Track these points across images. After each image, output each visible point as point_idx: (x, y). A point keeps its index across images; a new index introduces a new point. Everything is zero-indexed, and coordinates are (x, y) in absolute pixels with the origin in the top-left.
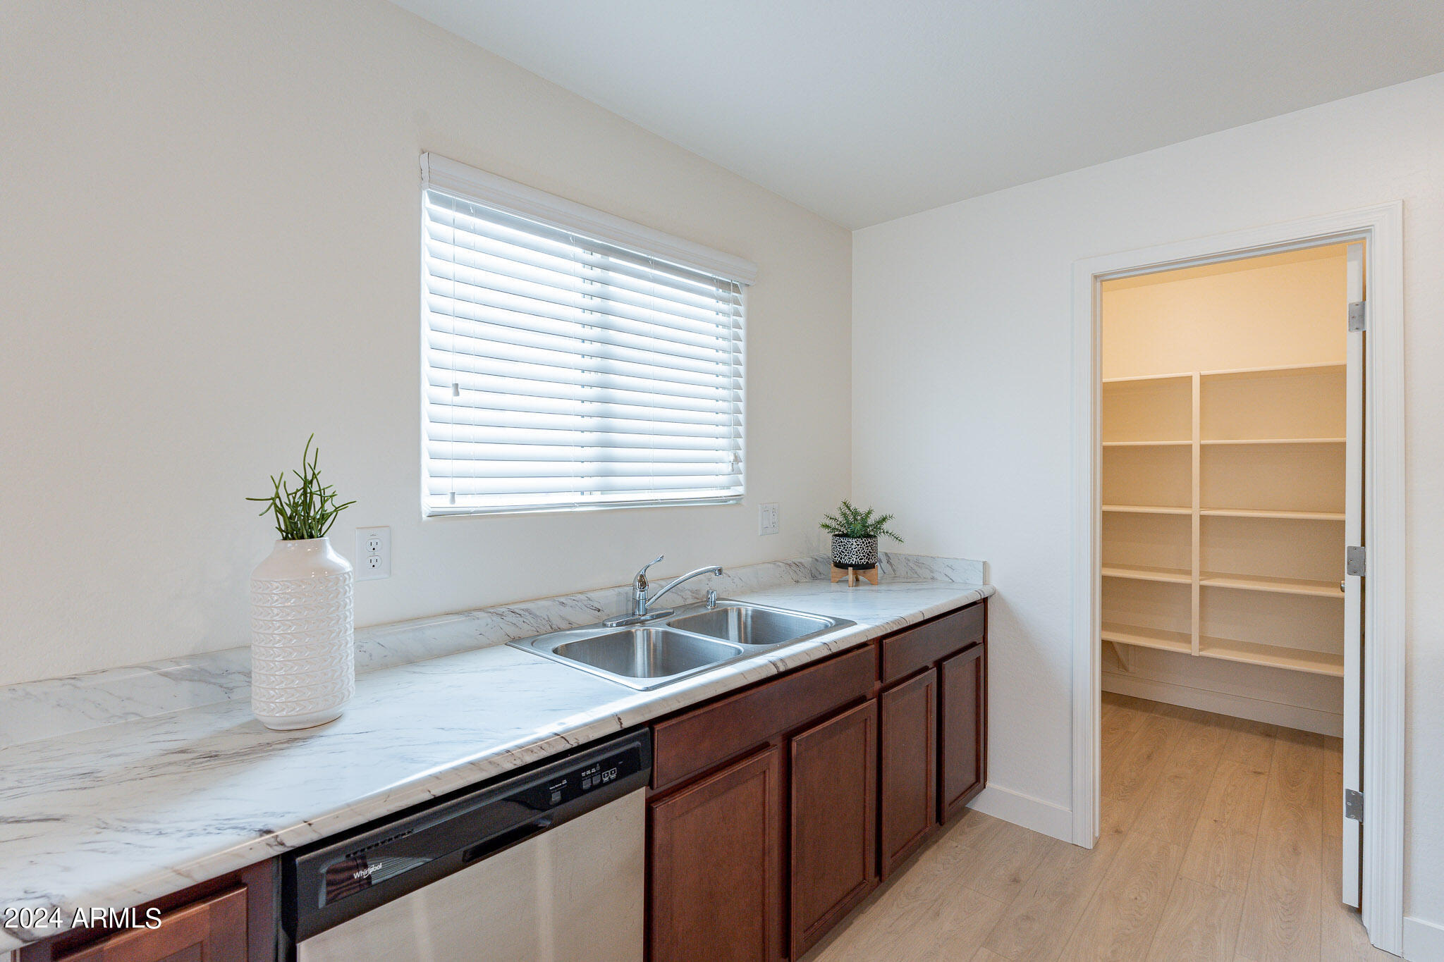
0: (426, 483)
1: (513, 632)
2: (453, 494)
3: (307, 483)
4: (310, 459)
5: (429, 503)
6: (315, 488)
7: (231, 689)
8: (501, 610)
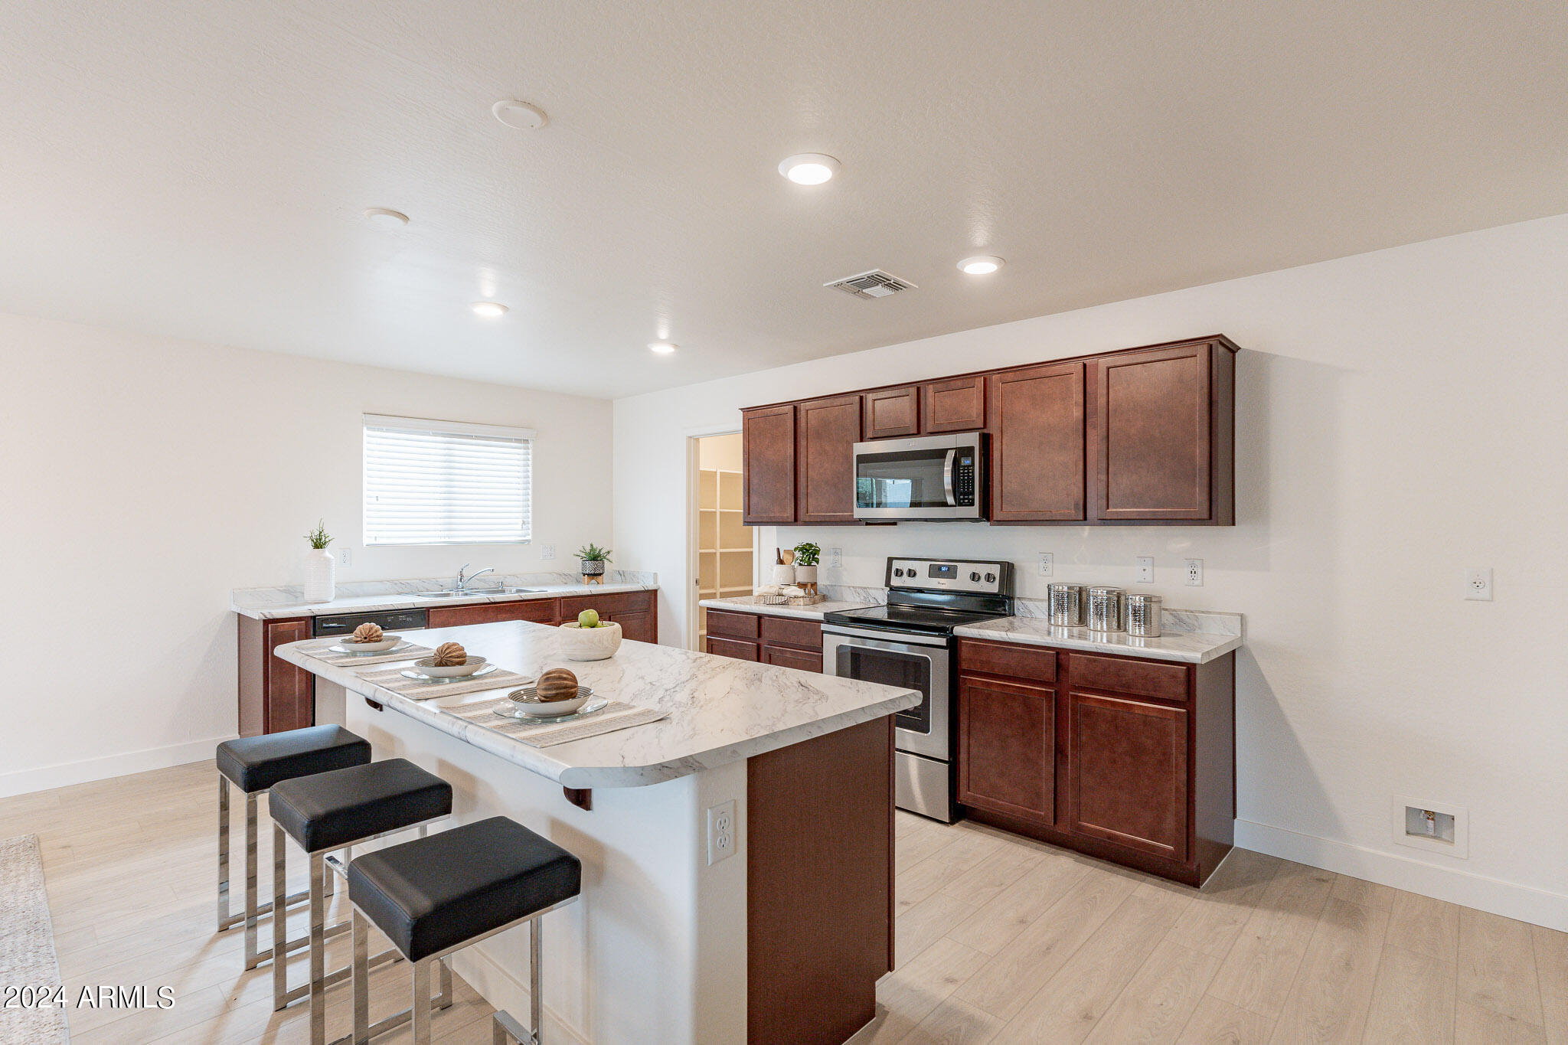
0: (365, 533)
1: (400, 590)
2: (376, 537)
3: (320, 533)
4: (321, 526)
5: (366, 541)
6: (323, 534)
7: (297, 597)
8: (397, 582)
